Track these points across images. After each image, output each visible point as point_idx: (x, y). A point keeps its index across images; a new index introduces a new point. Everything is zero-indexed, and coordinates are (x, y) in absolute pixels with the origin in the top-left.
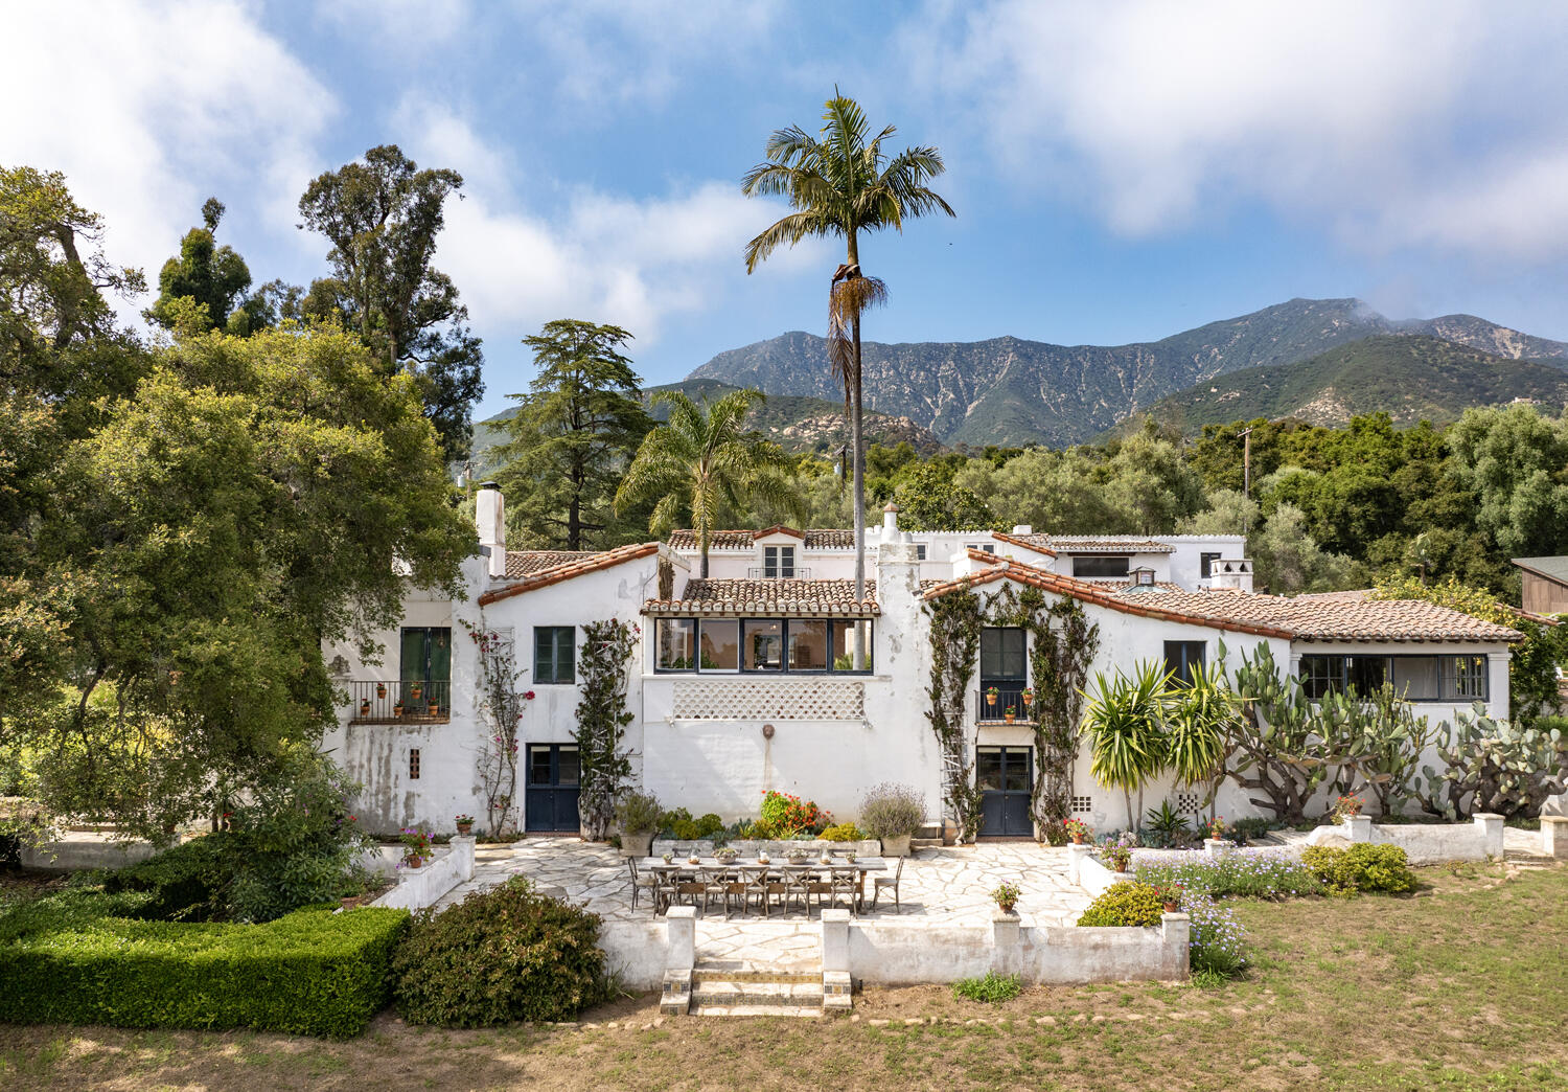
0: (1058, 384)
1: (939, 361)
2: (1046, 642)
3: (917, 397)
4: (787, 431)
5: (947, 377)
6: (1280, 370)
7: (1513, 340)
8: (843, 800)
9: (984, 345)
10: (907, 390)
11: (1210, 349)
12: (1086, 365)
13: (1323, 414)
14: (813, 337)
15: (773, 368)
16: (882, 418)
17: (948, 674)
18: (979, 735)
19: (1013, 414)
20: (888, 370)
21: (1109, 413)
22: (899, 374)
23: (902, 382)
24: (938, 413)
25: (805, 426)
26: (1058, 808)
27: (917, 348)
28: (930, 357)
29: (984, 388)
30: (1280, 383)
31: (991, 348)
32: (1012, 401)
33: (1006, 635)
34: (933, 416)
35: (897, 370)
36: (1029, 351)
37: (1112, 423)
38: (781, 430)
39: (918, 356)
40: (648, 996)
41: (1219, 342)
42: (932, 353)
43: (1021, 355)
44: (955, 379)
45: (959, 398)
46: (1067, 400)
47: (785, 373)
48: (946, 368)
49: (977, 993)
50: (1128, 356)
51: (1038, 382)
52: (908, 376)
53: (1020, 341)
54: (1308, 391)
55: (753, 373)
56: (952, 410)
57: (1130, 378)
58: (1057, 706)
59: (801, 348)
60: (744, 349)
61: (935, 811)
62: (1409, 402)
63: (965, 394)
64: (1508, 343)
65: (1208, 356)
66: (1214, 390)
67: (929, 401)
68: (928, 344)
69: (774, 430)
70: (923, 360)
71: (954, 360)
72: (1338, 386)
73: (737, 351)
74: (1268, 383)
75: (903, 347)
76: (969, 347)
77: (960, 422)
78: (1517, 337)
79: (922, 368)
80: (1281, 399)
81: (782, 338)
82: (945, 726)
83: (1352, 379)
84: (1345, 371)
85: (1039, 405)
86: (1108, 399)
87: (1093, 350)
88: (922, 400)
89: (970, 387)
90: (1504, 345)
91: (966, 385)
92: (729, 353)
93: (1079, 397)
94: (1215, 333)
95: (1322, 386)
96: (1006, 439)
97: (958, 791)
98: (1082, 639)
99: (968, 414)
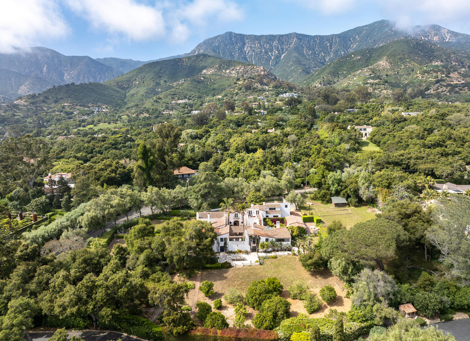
0: (309, 48)
1: (273, 41)
2: (257, 239)
3: (266, 53)
4: (228, 71)
5: (275, 46)
6: (372, 49)
7: (448, 33)
8: (243, 250)
9: (287, 35)
10: (263, 51)
11: (356, 36)
12: (318, 42)
13: (383, 65)
14: (234, 33)
15: (222, 44)
16: (255, 67)
17: (250, 241)
18: (252, 245)
19: (295, 59)
20: (258, 44)
21: (324, 57)
22: (261, 45)
23: (262, 48)
24: (273, 58)
25: (233, 70)
26: (258, 250)
27: (266, 37)
28: (270, 40)
29: (287, 50)
30: (372, 54)
31: (289, 36)
32: (295, 54)
33: (254, 238)
34: (271, 59)
35: (260, 44)
36: (301, 37)
37: (325, 60)
38: (226, 71)
39: (267, 39)
40: (233, 266)
41: (358, 34)
42: (271, 38)
43: (298, 39)
44: (278, 47)
45: (279, 53)
46: (312, 53)
47: (226, 45)
48: (275, 43)
49: (249, 266)
50: (330, 38)
51: (303, 47)
52: (264, 46)
53: (298, 34)
54: (379, 57)
55: (216, 46)
56: (277, 57)
57: (331, 46)
58: (258, 244)
59: (231, 37)
60: (213, 38)
61: (249, 250)
62: (408, 62)
63: (281, 52)
64: (446, 34)
65: (355, 38)
66: (353, 56)
67: (270, 54)
68: (270, 35)
69: (224, 71)
70: (268, 40)
71: (278, 40)
72: (388, 56)
73: (211, 38)
74: (369, 54)
75: (262, 36)
76: (282, 36)
77: (279, 60)
78: (449, 32)
79: (268, 43)
80: (372, 59)
81: (225, 34)
82: (250, 245)
83: (392, 54)
84: (391, 51)
85: (303, 55)
86: (324, 53)
87: (320, 36)
88: (268, 54)
89: (282, 49)
90: (445, 34)
91: (281, 48)
92: (209, 39)
93: (315, 52)
94: (358, 31)
95: (384, 56)
96: (293, 67)
97: (251, 249)
98: (260, 238)
99: (282, 58)
